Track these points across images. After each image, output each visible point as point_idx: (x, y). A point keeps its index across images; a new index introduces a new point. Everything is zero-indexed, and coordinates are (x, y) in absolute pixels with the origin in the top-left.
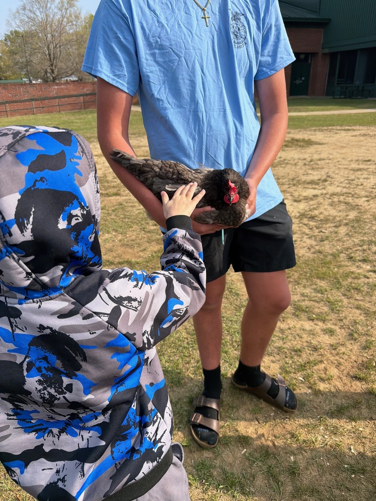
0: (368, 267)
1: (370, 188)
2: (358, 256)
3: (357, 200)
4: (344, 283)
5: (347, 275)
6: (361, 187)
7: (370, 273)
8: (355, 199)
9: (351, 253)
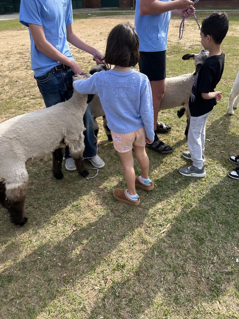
0: (28, 98)
1: (8, 66)
2: (21, 95)
3: (5, 73)
4: (21, 107)
5: (21, 104)
6: (3, 67)
7: (30, 100)
8: (3, 73)
9: (17, 96)
